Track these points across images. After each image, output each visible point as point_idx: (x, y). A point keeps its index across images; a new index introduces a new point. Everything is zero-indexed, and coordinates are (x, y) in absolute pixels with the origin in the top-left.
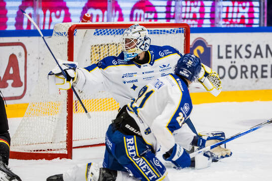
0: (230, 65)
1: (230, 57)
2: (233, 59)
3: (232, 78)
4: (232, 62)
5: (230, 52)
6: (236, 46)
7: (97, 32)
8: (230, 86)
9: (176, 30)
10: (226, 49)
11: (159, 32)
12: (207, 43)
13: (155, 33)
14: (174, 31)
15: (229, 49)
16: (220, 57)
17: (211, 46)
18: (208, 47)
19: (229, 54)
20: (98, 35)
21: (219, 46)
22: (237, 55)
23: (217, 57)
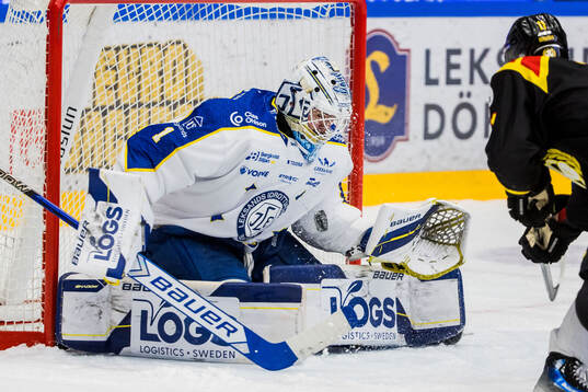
0: (457, 101)
1: (458, 82)
2: (465, 87)
3: (461, 136)
4: (461, 95)
5: (457, 67)
6: (472, 52)
7: (123, 12)
8: (456, 158)
9: (328, 10)
10: (448, 60)
11: (286, 13)
12: (397, 44)
13: (273, 16)
14: (323, 12)
15: (454, 59)
16: (430, 82)
17: (408, 50)
18: (400, 53)
19: (454, 74)
20: (125, 19)
21: (428, 53)
22: (476, 74)
23: (423, 81)
